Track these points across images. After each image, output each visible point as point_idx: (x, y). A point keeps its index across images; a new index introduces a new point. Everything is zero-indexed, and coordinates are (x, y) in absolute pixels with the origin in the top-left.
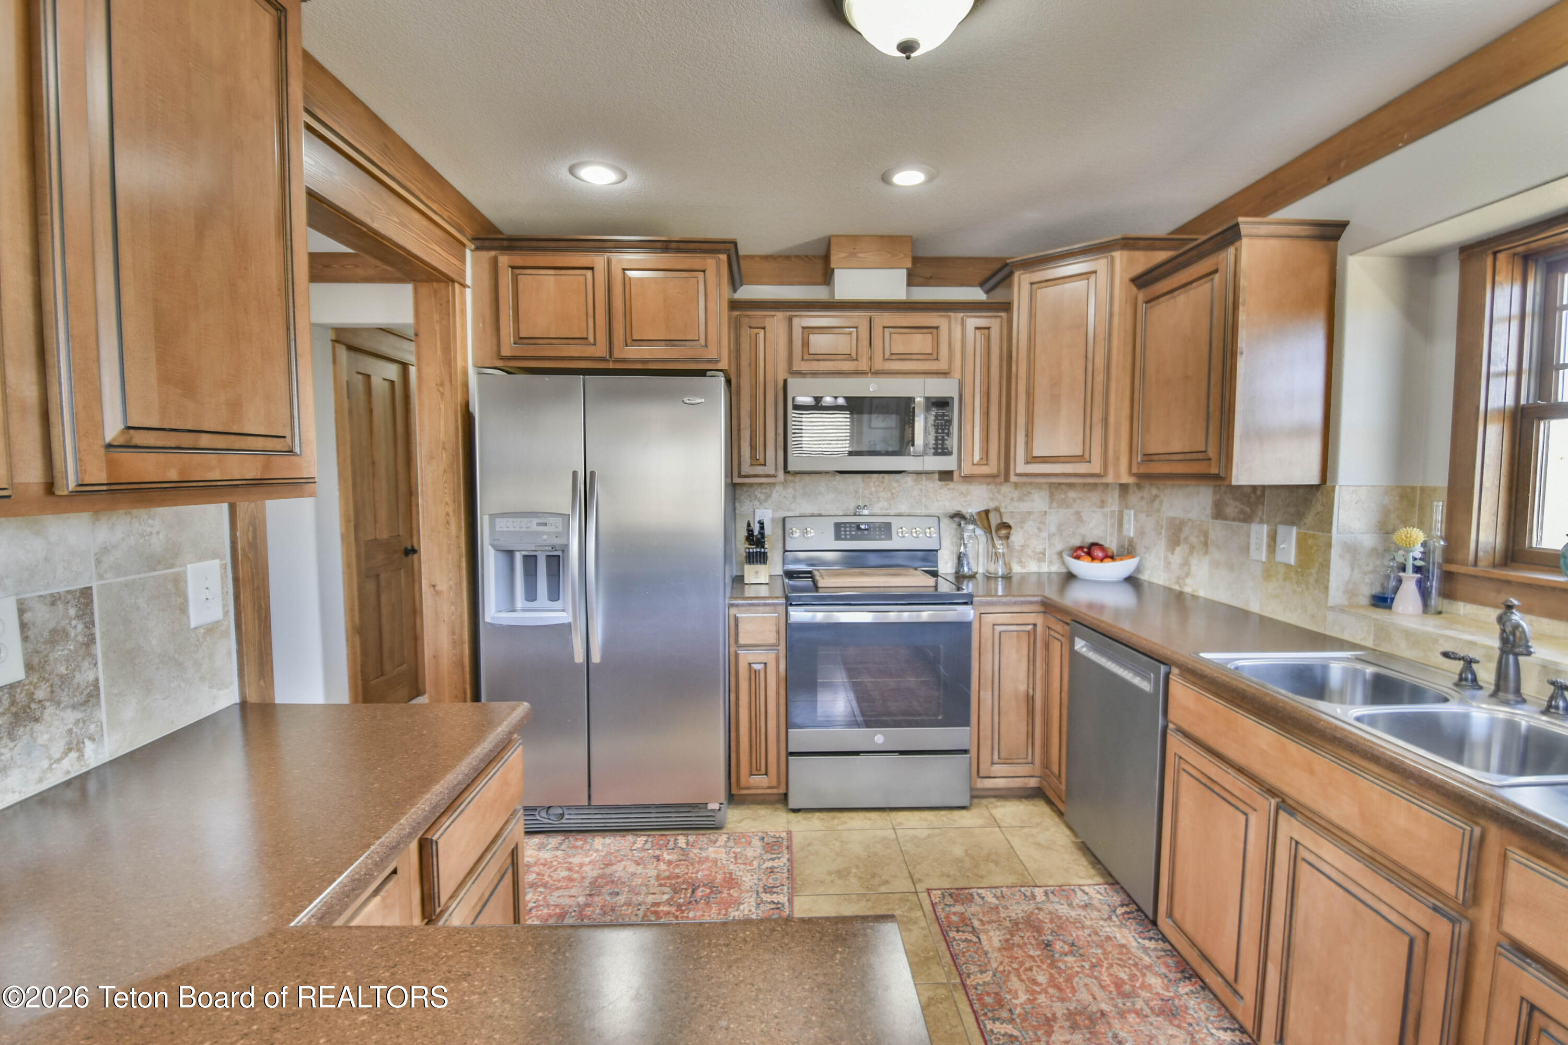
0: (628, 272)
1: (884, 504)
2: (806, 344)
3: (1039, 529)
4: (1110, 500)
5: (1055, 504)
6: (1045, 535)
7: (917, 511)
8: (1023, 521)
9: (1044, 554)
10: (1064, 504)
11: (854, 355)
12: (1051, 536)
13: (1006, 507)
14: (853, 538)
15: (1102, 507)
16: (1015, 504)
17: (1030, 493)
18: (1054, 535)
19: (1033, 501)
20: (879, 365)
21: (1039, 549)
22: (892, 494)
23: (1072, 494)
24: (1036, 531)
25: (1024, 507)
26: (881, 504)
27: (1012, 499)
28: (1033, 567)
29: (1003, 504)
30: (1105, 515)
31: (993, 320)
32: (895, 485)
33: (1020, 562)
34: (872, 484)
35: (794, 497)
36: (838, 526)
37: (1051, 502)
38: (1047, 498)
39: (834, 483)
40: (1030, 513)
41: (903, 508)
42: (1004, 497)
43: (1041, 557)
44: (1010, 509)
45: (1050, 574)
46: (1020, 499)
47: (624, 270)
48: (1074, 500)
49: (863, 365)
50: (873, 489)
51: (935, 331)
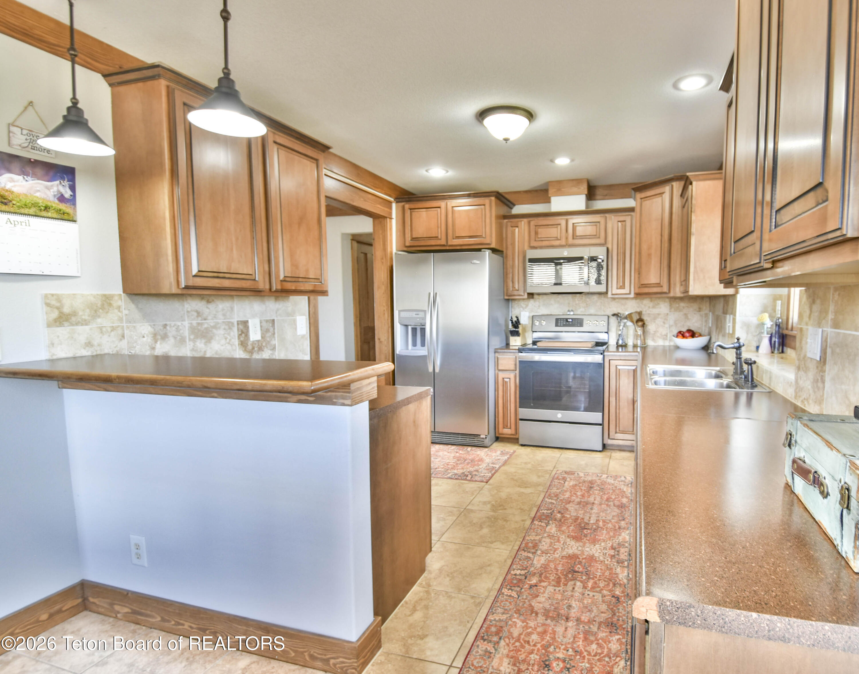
1: (582, 309)
2: (536, 233)
3: (664, 323)
4: (704, 308)
5: (673, 310)
6: (667, 326)
7: (599, 313)
8: (655, 318)
9: (666, 336)
10: (678, 309)
11: (559, 237)
12: (670, 326)
13: (646, 311)
14: (564, 326)
15: (700, 311)
16: (651, 309)
17: (659, 304)
18: (672, 326)
19: (660, 308)
20: (571, 241)
21: (664, 333)
22: (587, 304)
23: (682, 304)
24: (662, 323)
25: (655, 311)
26: (581, 310)
27: (649, 307)
28: (661, 343)
29: (644, 310)
30: (701, 316)
31: (627, 217)
32: (588, 300)
33: (653, 340)
34: (576, 300)
35: (539, 306)
36: (557, 320)
37: (671, 309)
38: (669, 307)
39: (558, 299)
40: (659, 314)
41: (592, 311)
42: (645, 306)
43: (665, 337)
44: (648, 312)
45: (670, 346)
46: (653, 307)
47: (453, 207)
48: (684, 307)
49: (563, 242)
50: (577, 302)
51: (598, 224)
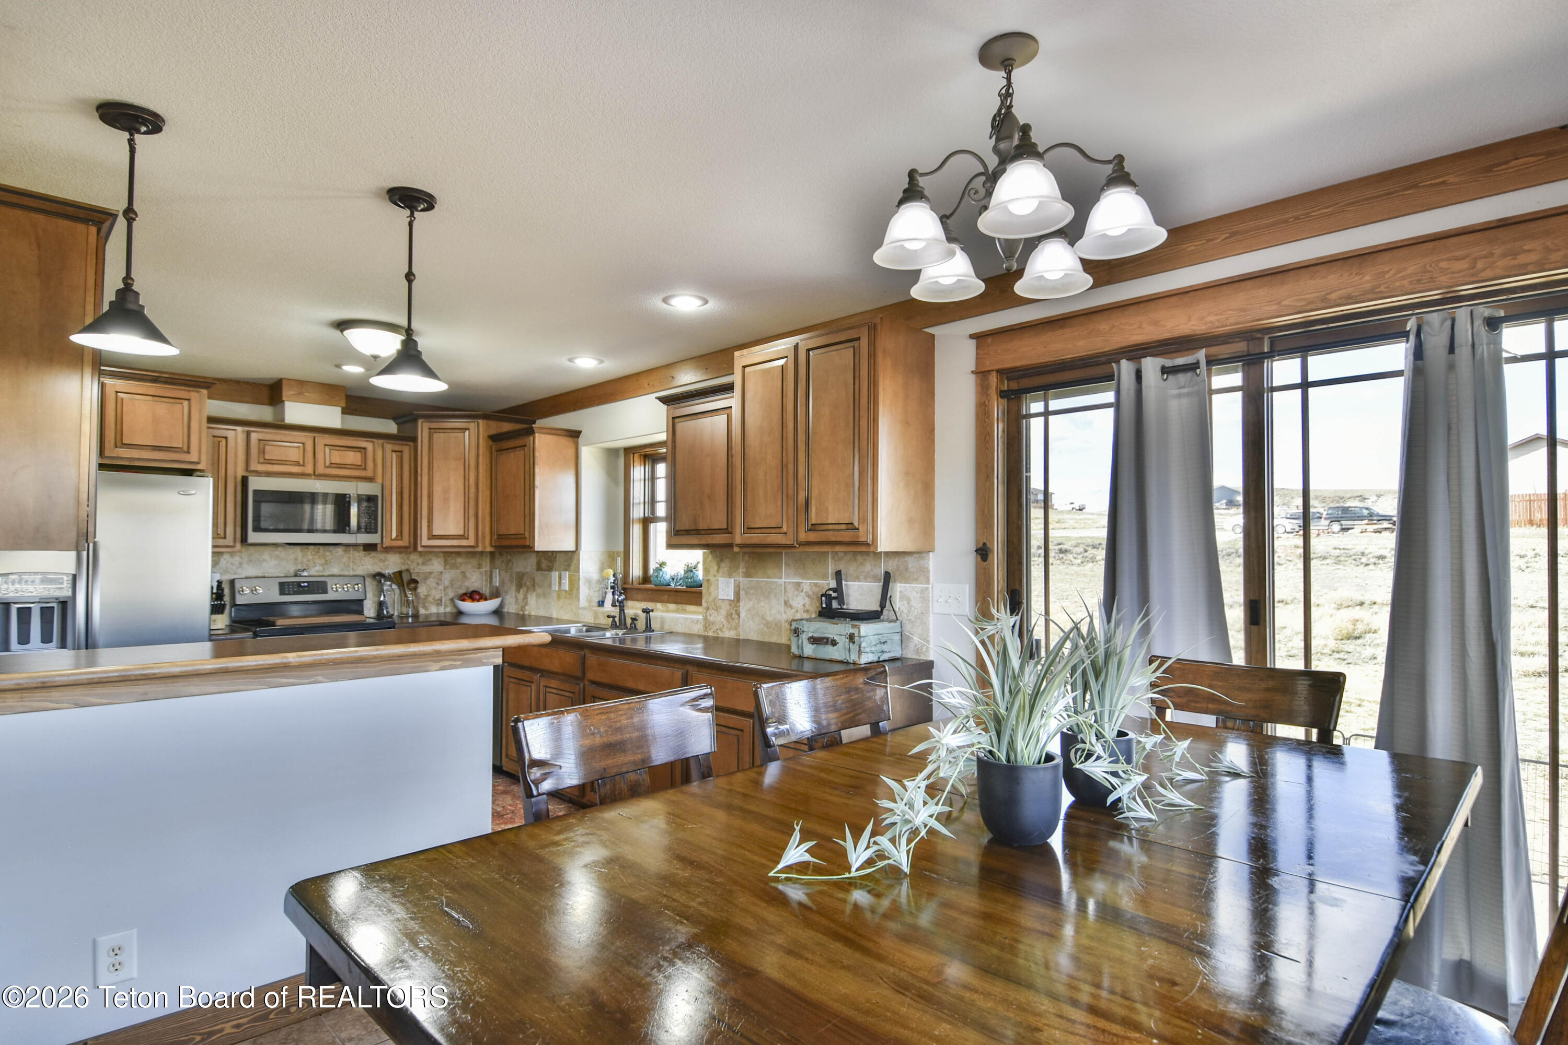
0: (119, 394)
1: (318, 568)
2: (262, 452)
3: (438, 584)
4: (484, 564)
5: (448, 567)
6: (441, 587)
7: (346, 573)
8: (426, 579)
9: (441, 600)
10: (455, 566)
11: (301, 463)
12: (445, 588)
13: (414, 569)
14: (295, 593)
15: (479, 568)
16: (420, 567)
17: (430, 560)
18: (448, 587)
19: (433, 565)
20: (321, 469)
21: (437, 597)
22: (326, 561)
23: (459, 560)
24: (435, 585)
25: (427, 569)
26: (317, 568)
27: (418, 564)
28: (433, 609)
29: (412, 567)
30: (481, 574)
31: (404, 447)
32: (328, 554)
33: (425, 607)
34: (309, 553)
35: (241, 564)
36: (282, 585)
37: (445, 566)
38: (443, 563)
39: (277, 553)
40: (431, 573)
41: (335, 570)
42: (413, 562)
43: (439, 603)
44: (417, 570)
45: (445, 613)
46: (424, 564)
47: (117, 392)
48: (461, 564)
49: (309, 469)
50: (310, 557)
51: (363, 451)
